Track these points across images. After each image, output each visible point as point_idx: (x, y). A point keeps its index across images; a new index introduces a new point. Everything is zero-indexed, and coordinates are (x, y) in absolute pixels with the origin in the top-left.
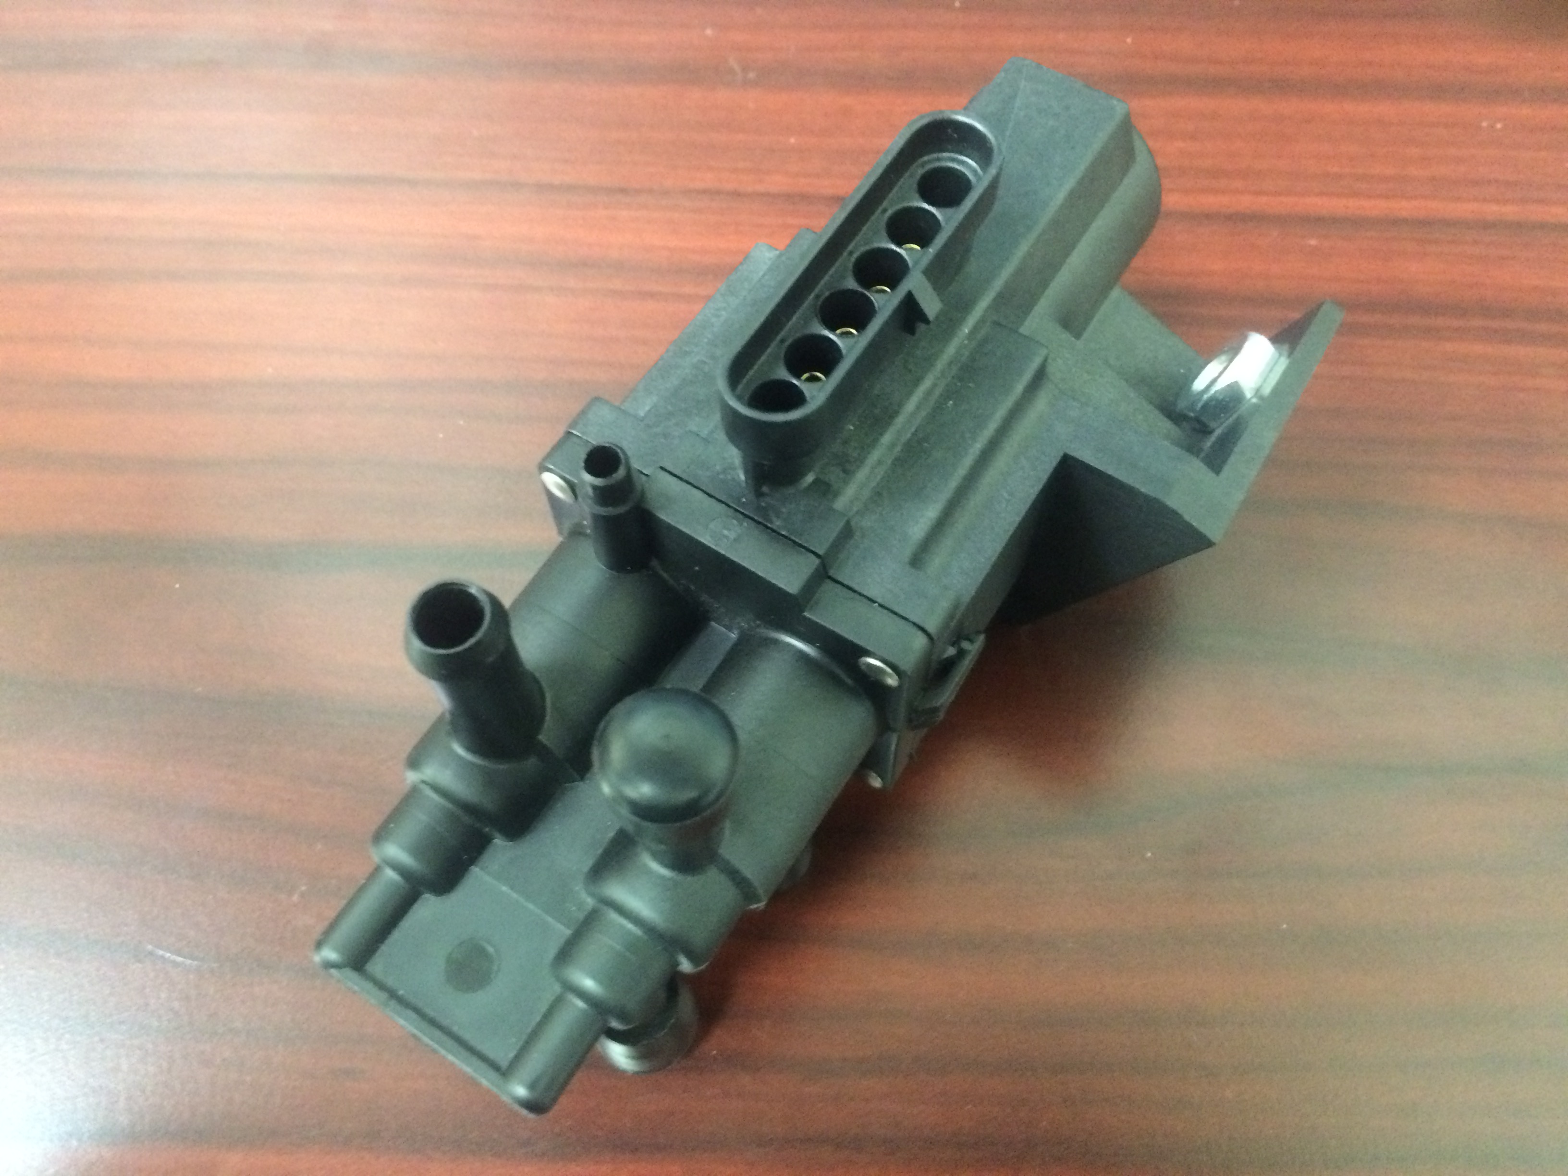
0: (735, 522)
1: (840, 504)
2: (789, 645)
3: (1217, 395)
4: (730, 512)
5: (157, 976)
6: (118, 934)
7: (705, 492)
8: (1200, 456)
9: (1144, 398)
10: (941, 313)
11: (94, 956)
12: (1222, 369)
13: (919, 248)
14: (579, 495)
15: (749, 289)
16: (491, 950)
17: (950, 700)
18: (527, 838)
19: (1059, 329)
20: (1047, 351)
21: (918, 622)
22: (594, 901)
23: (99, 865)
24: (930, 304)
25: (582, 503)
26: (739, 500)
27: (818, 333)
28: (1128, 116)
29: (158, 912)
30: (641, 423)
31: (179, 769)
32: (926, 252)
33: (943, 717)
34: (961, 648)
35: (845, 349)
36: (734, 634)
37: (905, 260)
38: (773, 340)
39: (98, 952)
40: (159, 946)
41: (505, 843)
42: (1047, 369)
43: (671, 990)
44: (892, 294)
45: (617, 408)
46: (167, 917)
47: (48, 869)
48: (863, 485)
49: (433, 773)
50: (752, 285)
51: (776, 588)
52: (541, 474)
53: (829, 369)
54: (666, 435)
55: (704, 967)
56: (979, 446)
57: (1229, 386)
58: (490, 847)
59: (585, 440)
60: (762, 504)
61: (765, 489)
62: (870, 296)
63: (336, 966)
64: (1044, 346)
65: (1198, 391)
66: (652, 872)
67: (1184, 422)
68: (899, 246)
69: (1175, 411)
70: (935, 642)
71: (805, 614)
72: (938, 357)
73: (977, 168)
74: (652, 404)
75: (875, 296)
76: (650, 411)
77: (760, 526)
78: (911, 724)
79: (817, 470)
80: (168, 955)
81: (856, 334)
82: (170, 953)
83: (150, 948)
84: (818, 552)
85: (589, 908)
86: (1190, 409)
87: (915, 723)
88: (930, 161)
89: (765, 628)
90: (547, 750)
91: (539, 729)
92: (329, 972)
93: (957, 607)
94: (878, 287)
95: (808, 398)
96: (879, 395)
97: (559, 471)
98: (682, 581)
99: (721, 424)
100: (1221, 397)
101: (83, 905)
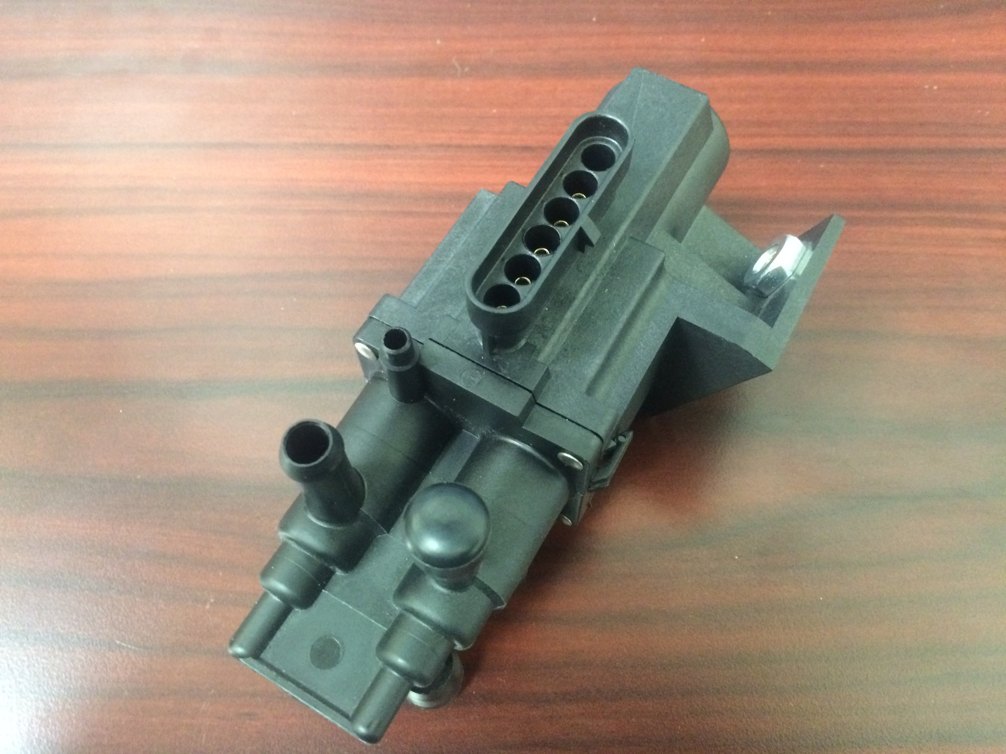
0: (478, 372)
1: (541, 358)
2: (513, 444)
3: (769, 275)
4: (475, 366)
5: (123, 661)
6: (98, 635)
7: (458, 354)
8: (759, 315)
9: (724, 276)
10: (600, 237)
11: (83, 649)
12: (771, 258)
13: (585, 197)
14: (380, 358)
15: (478, 221)
16: (338, 642)
17: (613, 474)
18: (356, 571)
19: (670, 238)
20: (665, 253)
21: (593, 429)
22: (400, 609)
23: (83, 591)
24: (594, 234)
25: (381, 362)
26: (480, 358)
27: (525, 253)
28: (708, 102)
29: (122, 619)
30: (415, 310)
31: (129, 528)
32: (590, 201)
33: (608, 485)
34: (619, 441)
35: (542, 262)
36: (478, 437)
37: (576, 205)
38: (497, 260)
39: (86, 646)
40: (123, 640)
41: (343, 574)
42: (664, 264)
43: (449, 660)
44: (571, 226)
45: (399, 300)
46: (127, 622)
47: (51, 595)
48: (555, 345)
49: (296, 533)
50: (480, 218)
51: (505, 413)
52: (354, 343)
53: (534, 276)
54: (431, 317)
55: (469, 647)
56: (626, 317)
57: (776, 269)
58: (334, 578)
59: (383, 323)
60: (494, 360)
61: (495, 351)
62: (555, 228)
63: (243, 656)
64: (663, 251)
65: (757, 272)
66: (436, 591)
67: (749, 291)
68: (571, 195)
69: (743, 283)
70: (604, 441)
71: (523, 427)
72: (597, 263)
73: (619, 146)
74: (421, 296)
75: (559, 228)
76: (420, 302)
77: (494, 374)
78: (590, 489)
79: (527, 336)
80: (129, 646)
81: (549, 253)
82: (131, 645)
83: (118, 642)
84: (530, 389)
85: (398, 613)
86: (753, 285)
87: (592, 488)
88: (589, 142)
89: (498, 434)
90: (367, 517)
91: (361, 505)
92: (239, 660)
93: (616, 419)
94: (560, 221)
95: (522, 297)
96: (563, 289)
97: (366, 342)
98: (445, 407)
99: (466, 309)
100: (772, 276)
101: (74, 617)
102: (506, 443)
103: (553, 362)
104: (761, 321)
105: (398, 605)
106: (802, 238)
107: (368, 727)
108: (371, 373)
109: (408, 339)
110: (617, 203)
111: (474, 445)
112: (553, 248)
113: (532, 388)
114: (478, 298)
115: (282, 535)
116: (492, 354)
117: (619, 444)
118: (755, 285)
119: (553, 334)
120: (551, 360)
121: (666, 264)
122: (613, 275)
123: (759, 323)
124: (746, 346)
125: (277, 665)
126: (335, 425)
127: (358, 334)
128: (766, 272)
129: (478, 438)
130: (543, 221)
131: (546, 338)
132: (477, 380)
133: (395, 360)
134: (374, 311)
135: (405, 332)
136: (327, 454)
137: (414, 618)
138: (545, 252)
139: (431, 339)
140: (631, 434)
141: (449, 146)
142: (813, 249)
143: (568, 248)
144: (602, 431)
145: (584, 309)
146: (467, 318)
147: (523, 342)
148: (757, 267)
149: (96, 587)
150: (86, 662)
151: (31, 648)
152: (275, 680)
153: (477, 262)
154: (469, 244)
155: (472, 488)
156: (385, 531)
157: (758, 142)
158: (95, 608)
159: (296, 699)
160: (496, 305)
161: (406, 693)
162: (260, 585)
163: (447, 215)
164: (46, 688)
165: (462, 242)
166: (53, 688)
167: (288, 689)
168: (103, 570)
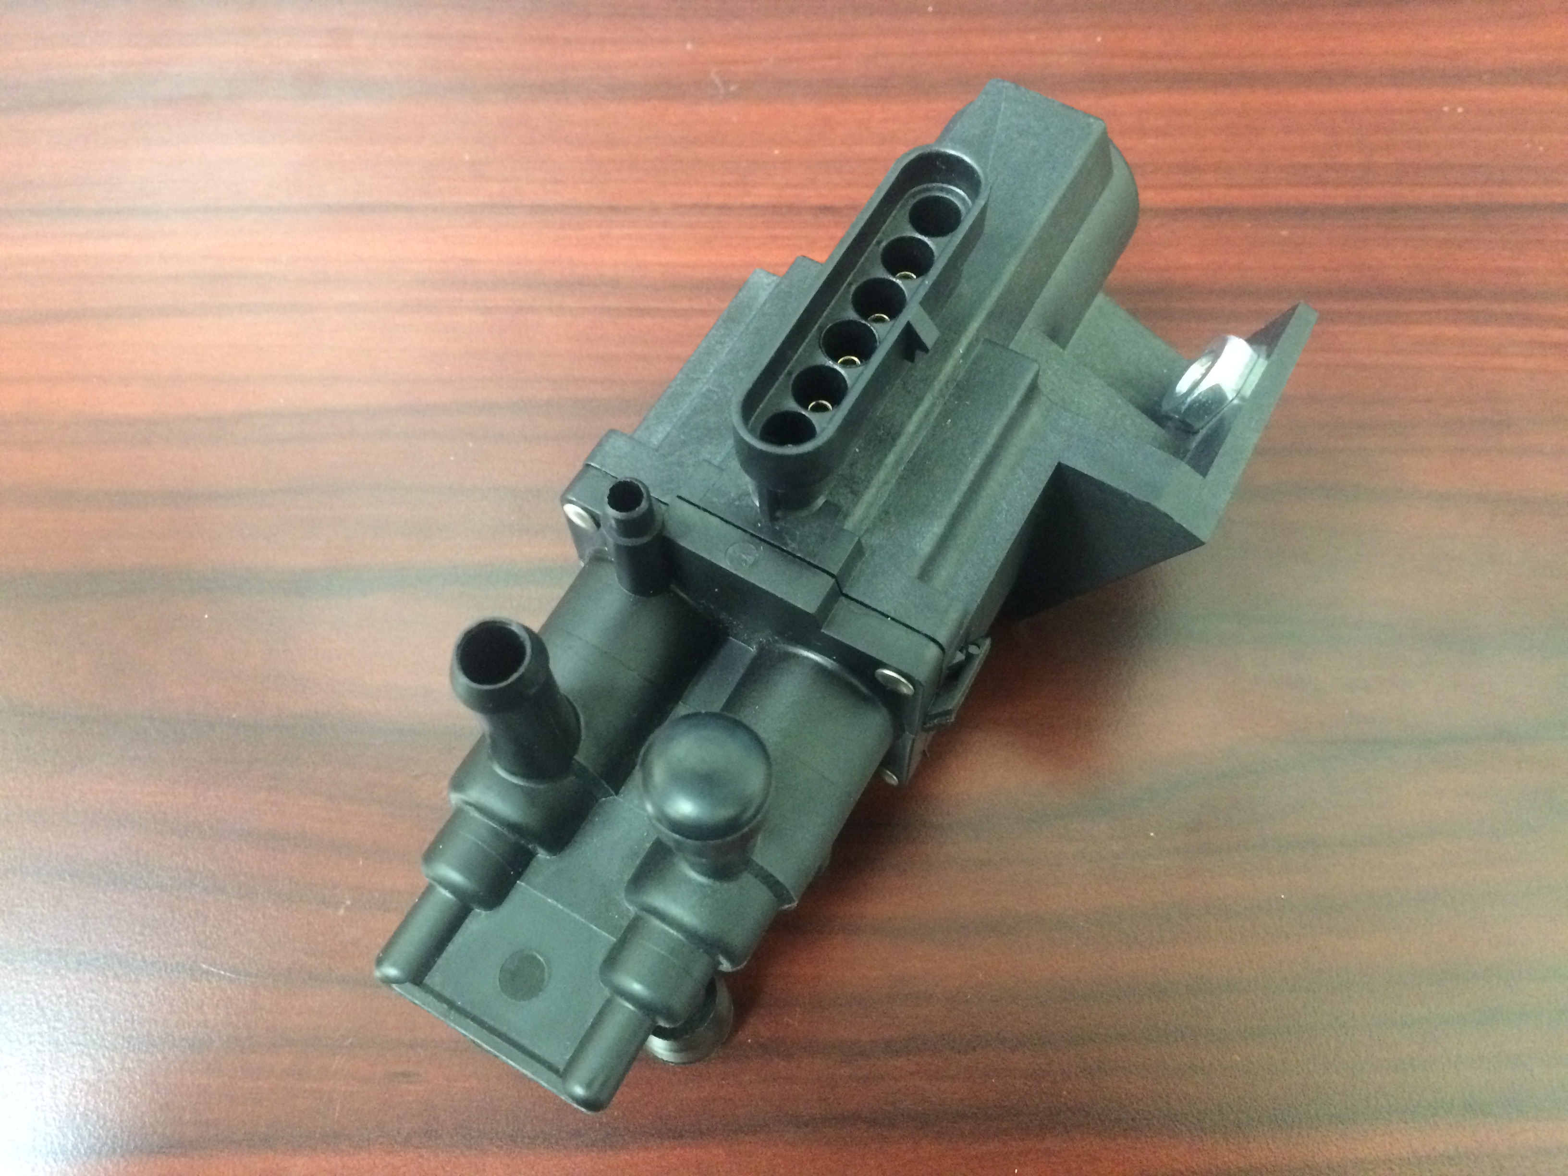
0: (752, 546)
1: (849, 525)
2: (807, 658)
3: (1201, 397)
4: (747, 537)
5: (213, 994)
6: (174, 956)
7: (722, 519)
8: (1186, 459)
9: (1130, 401)
10: (938, 339)
11: (152, 977)
12: (1204, 372)
13: (915, 277)
14: (602, 528)
15: (751, 317)
16: (542, 959)
17: (961, 703)
18: (568, 851)
19: (1047, 341)
20: (1039, 364)
21: (929, 633)
22: (636, 909)
23: (150, 890)
24: (928, 334)
25: (605, 532)
26: (755, 525)
27: (823, 363)
28: (1105, 133)
29: (211, 932)
30: (656, 453)
31: (221, 794)
32: (923, 281)
33: (953, 720)
34: (969, 653)
35: (849, 378)
36: (753, 648)
37: (901, 289)
38: (781, 374)
39: (155, 974)
40: (214, 964)
41: (548, 857)
42: (1039, 382)
43: (710, 989)
44: (892, 323)
45: (631, 438)
46: (219, 936)
47: (101, 896)
48: (871, 505)
49: (476, 794)
50: (754, 313)
51: (794, 608)
52: (563, 505)
53: (837, 398)
54: (680, 464)
55: (742, 966)
56: (979, 461)
57: (1211, 389)
58: (534, 863)
59: (606, 473)
60: (777, 528)
61: (778, 514)
62: (869, 325)
63: (397, 981)
64: (1036, 361)
65: (1182, 393)
66: (689, 881)
67: (1170, 424)
68: (894, 275)
69: (1159, 411)
70: (946, 651)
71: (822, 631)
72: (935, 378)
73: (967, 198)
74: (665, 433)
75: (874, 324)
76: (663, 440)
77: (777, 550)
78: (925, 726)
79: (827, 492)
80: (222, 973)
81: (859, 363)
82: (225, 970)
83: (204, 966)
84: (832, 572)
85: (632, 915)
86: (1175, 412)
87: (928, 725)
88: (920, 192)
89: (784, 643)
90: (583, 769)
91: (575, 750)
92: (390, 987)
93: (965, 617)
94: (877, 315)
95: (818, 429)
96: (882, 418)
97: (582, 503)
98: (702, 601)
99: (734, 451)
100: (1204, 400)
101: (137, 929)
102: (796, 656)
103: (867, 531)
104: (1188, 468)
105: (631, 902)
106: (1253, 340)
107: (588, 1086)
108: (589, 551)
109: (645, 495)
110: (965, 288)
111: (747, 661)
112: (865, 356)
113: (835, 573)
114: (752, 431)
115: (455, 798)
116: (773, 519)
117: (970, 657)
118: (1179, 413)
119: (867, 488)
120: (865, 528)
121: (1041, 382)
122: (959, 398)
123: (1184, 471)
124: (1165, 505)
125: (448, 993)
126: (536, 627)
127: (569, 489)
128: (1196, 393)
129: (753, 650)
130: (851, 315)
131: (856, 495)
132: (750, 559)
133: (627, 528)
134: (592, 456)
135: (640, 485)
136: (522, 670)
137: (657, 923)
138: (854, 362)
139: (680, 497)
140: (988, 642)
141: (707, 207)
142: (1268, 356)
143: (888, 354)
144: (943, 636)
145: (914, 449)
146: (735, 464)
147: (821, 501)
148: (1182, 387)
149: (170, 883)
150: (156, 996)
151: (72, 977)
152: (445, 1016)
153: (748, 379)
154: (738, 352)
155: (746, 722)
156: (613, 793)
157: (1184, 197)
158: (170, 915)
159: (479, 1046)
160: (782, 443)
161: (645, 1039)
162: (422, 876)
163: (704, 312)
164: (94, 1037)
165: (727, 349)
166: (106, 1037)
167: (466, 1030)
168: (182, 857)
